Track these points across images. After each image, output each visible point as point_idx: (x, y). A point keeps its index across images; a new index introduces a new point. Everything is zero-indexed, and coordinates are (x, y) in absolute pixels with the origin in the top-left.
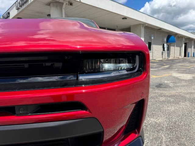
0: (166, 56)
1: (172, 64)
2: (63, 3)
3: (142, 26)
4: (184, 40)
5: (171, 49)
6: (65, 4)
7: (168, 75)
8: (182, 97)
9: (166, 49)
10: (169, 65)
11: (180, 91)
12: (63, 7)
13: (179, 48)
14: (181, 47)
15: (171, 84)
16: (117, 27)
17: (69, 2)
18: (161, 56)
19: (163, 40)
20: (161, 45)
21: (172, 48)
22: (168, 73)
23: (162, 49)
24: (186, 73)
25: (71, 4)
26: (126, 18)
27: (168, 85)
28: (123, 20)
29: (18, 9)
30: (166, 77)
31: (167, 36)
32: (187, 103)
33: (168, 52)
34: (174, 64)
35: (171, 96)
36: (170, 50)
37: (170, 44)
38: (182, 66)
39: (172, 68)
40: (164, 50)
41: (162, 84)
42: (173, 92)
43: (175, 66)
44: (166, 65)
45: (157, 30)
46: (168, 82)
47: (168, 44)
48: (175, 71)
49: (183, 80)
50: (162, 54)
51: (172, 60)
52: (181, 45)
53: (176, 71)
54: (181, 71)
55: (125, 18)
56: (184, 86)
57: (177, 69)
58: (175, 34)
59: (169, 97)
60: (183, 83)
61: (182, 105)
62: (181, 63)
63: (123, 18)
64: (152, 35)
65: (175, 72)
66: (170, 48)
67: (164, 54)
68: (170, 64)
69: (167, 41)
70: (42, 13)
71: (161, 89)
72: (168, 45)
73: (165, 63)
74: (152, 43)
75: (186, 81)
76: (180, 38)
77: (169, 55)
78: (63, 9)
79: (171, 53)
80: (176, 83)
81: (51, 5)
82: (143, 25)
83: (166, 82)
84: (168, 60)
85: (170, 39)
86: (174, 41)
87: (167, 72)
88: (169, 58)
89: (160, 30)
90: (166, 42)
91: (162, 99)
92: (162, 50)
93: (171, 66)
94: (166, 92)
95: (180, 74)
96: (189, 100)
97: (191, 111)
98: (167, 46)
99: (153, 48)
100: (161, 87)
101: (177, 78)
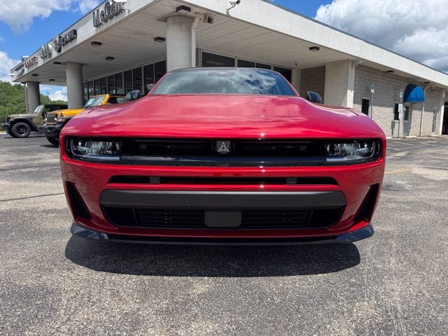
0: (401, 131)
1: (414, 149)
2: (195, 17)
3: (350, 64)
4: (444, 96)
5: (413, 116)
6: (197, 20)
7: (402, 170)
8: (425, 204)
9: (401, 116)
10: (407, 152)
11: (423, 197)
12: (193, 27)
13: (432, 114)
14: (435, 112)
15: (409, 186)
16: (296, 65)
17: (205, 16)
18: (391, 130)
19: (396, 96)
20: (391, 107)
21: (415, 114)
22: (403, 167)
23: (393, 115)
24: (441, 169)
25: (210, 20)
26: (318, 49)
27: (403, 188)
28: (311, 51)
29: (97, 25)
30: (399, 175)
31: (405, 86)
32: (432, 213)
33: (406, 121)
34: (417, 149)
35: (407, 203)
36: (411, 117)
37: (411, 105)
38: (434, 154)
39: (412, 158)
40: (397, 117)
41: (391, 186)
42: (410, 198)
43: (419, 155)
44: (400, 151)
45: (384, 72)
46: (403, 183)
47: (408, 104)
48: (418, 164)
49: (432, 180)
50: (393, 127)
51: (415, 142)
52: (435, 108)
53: (421, 164)
54: (430, 164)
55: (315, 48)
56: (431, 190)
57: (422, 161)
58: (424, 82)
59: (404, 203)
60: (431, 186)
61: (424, 213)
62: (434, 147)
63: (311, 49)
64: (373, 85)
65: (418, 166)
66: (411, 114)
67: (396, 127)
68: (409, 150)
69: (405, 99)
70: (145, 34)
71: (389, 192)
72: (407, 108)
73: (399, 148)
74: (372, 101)
75: (436, 182)
76: (434, 91)
77: (407, 129)
78: (192, 30)
79: (413, 124)
80: (417, 184)
81: (170, 20)
82: (353, 61)
83: (398, 182)
84: (404, 140)
85: (412, 94)
86: (421, 99)
87: (400, 165)
88: (407, 137)
89: (389, 73)
90: (402, 100)
91: (391, 205)
92: (392, 119)
93: (409, 154)
94: (398, 197)
95: (427, 170)
96: (436, 209)
97: (436, 222)
98: (405, 109)
99: (373, 113)
100: (390, 190)
101: (421, 177)
